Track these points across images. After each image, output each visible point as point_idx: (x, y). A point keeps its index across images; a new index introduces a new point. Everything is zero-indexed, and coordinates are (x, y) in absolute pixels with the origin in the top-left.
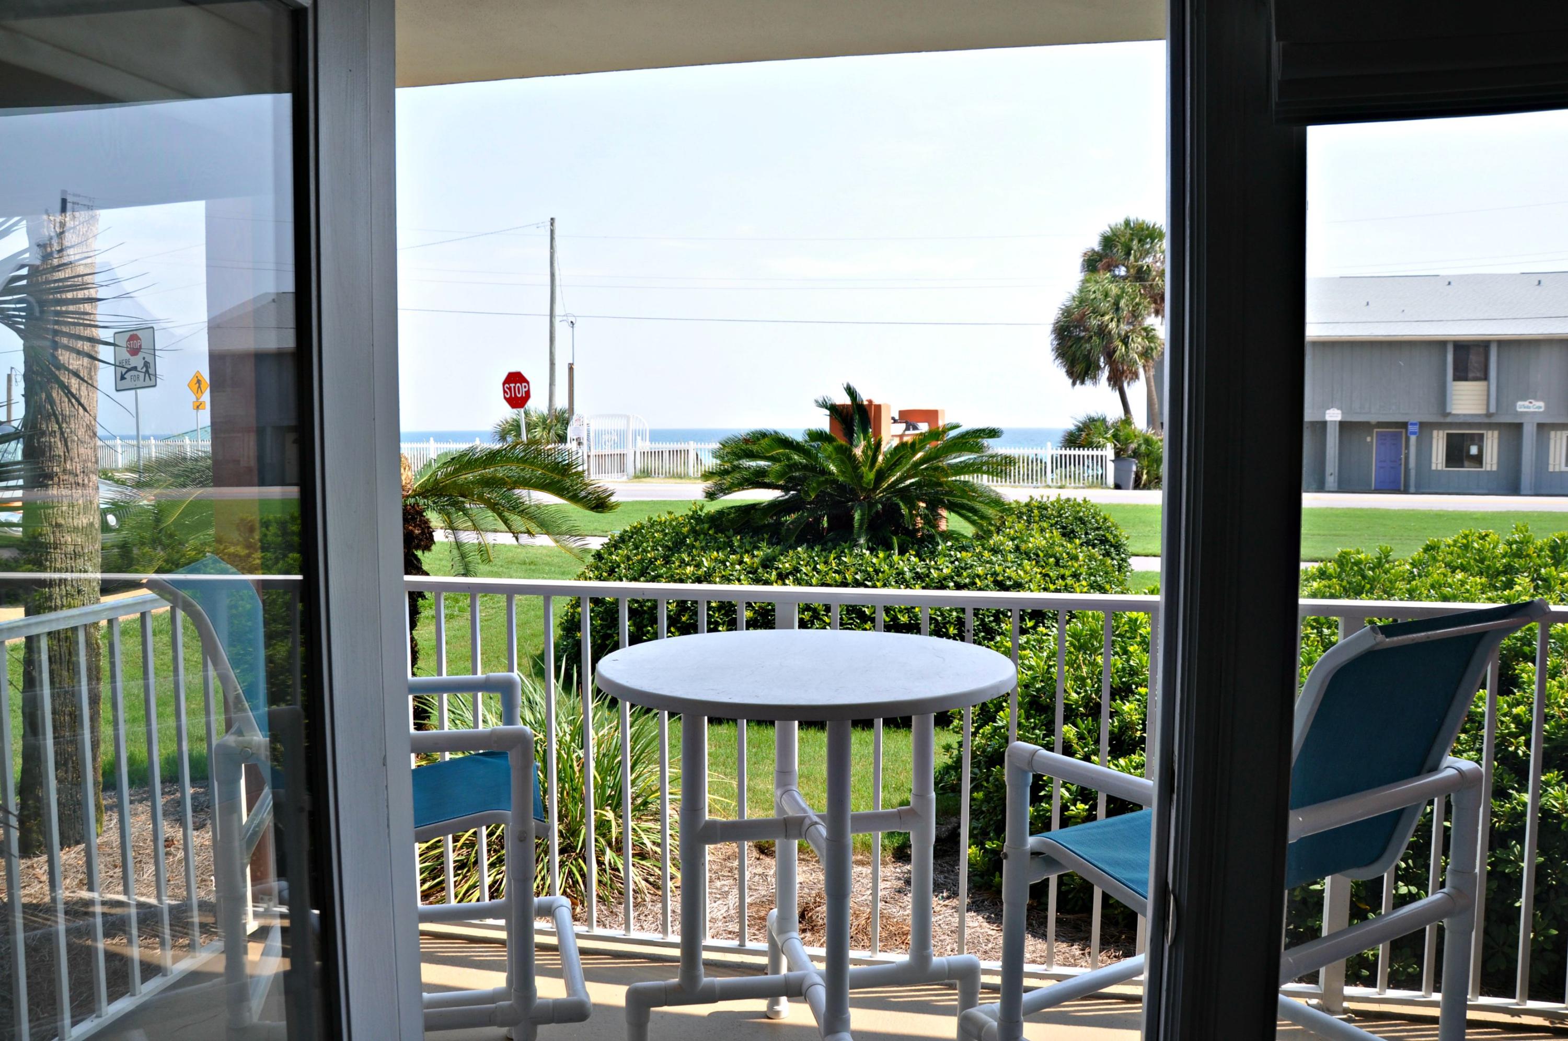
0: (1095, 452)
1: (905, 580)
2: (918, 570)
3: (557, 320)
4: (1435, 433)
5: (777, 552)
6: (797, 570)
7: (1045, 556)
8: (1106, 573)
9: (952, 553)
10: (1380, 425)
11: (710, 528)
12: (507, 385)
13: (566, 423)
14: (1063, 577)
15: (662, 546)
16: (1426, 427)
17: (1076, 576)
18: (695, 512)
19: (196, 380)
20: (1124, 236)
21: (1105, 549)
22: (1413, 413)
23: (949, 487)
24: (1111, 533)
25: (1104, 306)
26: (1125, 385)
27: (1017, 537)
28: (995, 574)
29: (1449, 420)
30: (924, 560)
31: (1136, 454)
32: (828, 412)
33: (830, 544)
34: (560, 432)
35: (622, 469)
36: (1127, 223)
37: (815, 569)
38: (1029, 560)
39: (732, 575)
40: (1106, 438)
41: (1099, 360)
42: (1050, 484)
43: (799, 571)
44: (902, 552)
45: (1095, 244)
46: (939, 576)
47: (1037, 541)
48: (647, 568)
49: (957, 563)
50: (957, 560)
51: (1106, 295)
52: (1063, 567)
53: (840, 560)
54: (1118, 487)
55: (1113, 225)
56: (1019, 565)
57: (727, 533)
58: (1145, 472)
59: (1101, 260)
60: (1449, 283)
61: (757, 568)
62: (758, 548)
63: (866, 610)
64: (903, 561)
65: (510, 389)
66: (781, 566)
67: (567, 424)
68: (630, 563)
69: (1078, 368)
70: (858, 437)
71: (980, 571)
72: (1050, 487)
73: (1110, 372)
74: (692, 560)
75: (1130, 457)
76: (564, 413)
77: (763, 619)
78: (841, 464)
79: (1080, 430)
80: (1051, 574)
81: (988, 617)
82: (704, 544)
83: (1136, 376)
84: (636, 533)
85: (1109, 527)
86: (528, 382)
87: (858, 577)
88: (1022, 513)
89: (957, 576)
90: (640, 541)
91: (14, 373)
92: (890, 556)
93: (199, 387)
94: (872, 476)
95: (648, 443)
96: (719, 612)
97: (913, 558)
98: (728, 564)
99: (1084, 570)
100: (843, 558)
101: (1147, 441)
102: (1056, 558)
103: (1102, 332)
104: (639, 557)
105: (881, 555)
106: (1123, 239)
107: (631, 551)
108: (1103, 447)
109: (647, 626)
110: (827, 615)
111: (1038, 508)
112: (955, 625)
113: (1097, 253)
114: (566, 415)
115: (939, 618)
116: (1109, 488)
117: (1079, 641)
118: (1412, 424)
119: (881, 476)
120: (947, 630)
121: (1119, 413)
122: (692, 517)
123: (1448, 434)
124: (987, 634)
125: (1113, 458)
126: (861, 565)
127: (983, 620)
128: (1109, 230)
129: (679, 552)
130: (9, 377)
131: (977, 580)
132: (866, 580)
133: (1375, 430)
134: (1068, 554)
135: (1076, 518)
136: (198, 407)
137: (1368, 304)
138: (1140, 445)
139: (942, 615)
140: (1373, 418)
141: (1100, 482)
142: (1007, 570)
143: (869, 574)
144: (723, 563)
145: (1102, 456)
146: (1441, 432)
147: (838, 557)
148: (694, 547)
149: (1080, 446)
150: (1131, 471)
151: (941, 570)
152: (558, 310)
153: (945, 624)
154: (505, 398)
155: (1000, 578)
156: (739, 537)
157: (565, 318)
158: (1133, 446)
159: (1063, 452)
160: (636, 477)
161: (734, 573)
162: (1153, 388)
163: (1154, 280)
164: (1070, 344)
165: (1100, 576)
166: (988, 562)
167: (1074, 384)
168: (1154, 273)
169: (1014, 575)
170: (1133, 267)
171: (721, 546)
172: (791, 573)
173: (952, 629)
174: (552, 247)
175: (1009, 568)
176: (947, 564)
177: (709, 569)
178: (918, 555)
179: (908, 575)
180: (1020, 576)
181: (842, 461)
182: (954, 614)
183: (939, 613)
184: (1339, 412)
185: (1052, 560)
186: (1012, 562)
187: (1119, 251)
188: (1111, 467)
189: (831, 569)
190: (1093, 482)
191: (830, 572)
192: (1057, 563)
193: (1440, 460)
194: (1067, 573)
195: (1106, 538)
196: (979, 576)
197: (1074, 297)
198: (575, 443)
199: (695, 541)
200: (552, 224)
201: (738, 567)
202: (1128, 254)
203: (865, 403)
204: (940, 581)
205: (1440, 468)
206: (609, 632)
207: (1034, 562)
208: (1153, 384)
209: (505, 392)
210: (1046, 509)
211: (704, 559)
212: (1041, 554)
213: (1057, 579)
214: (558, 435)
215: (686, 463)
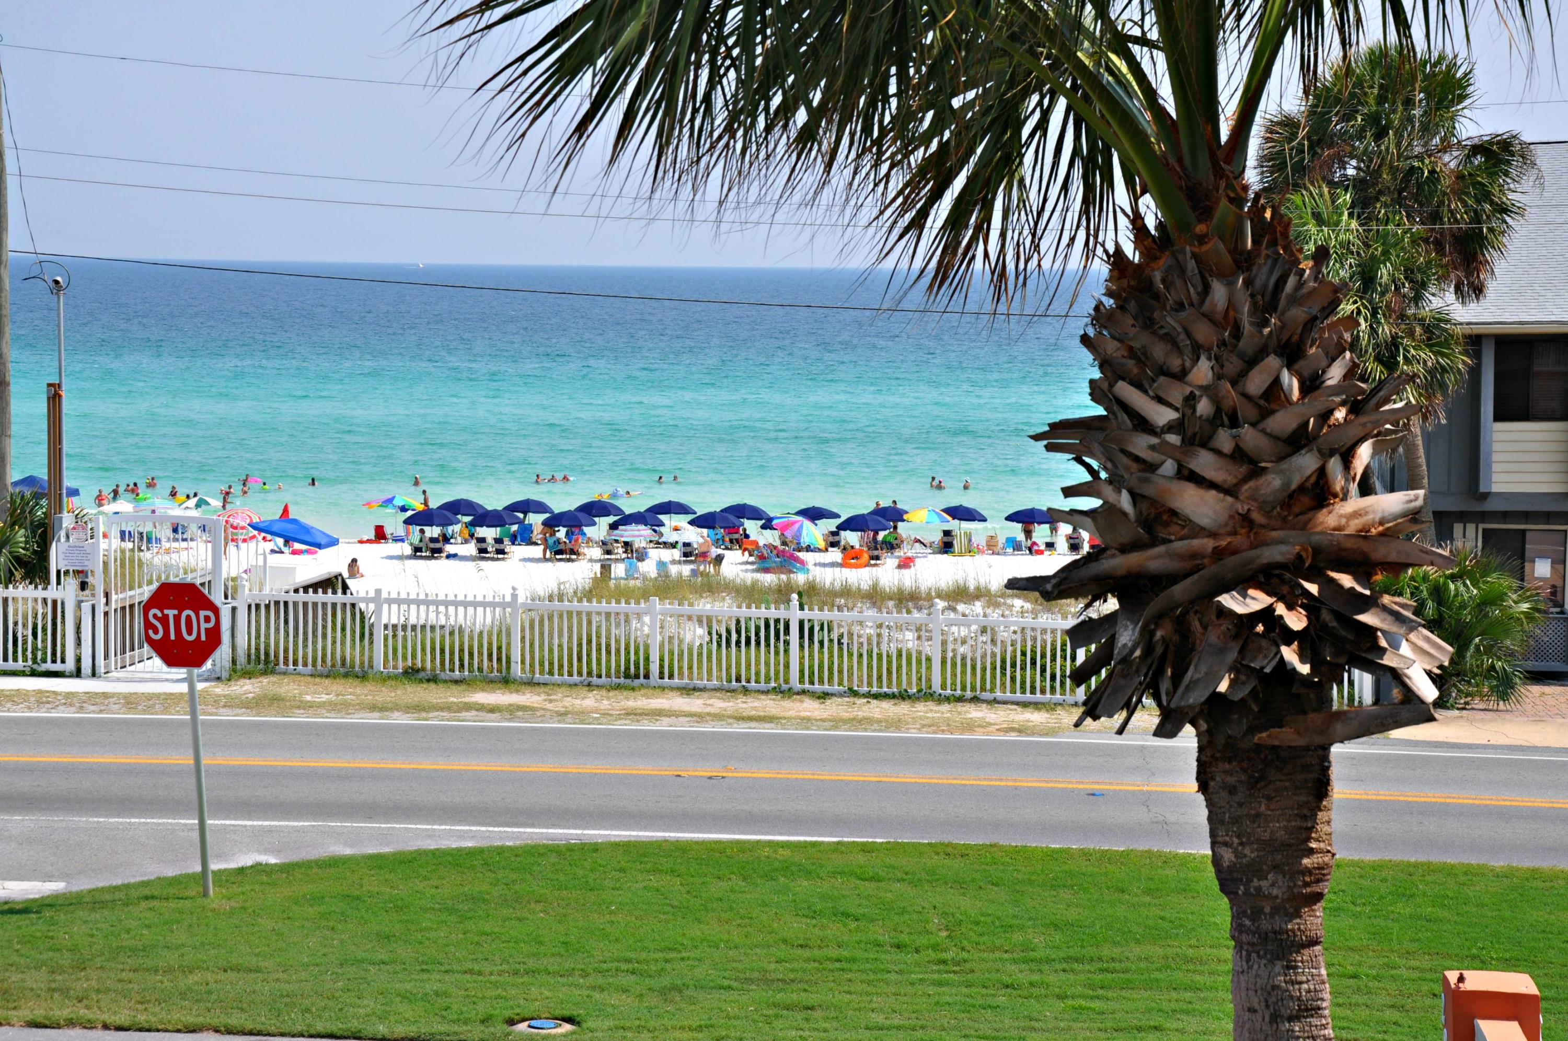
65: (164, 620)
67: (47, 533)
198: (72, 585)
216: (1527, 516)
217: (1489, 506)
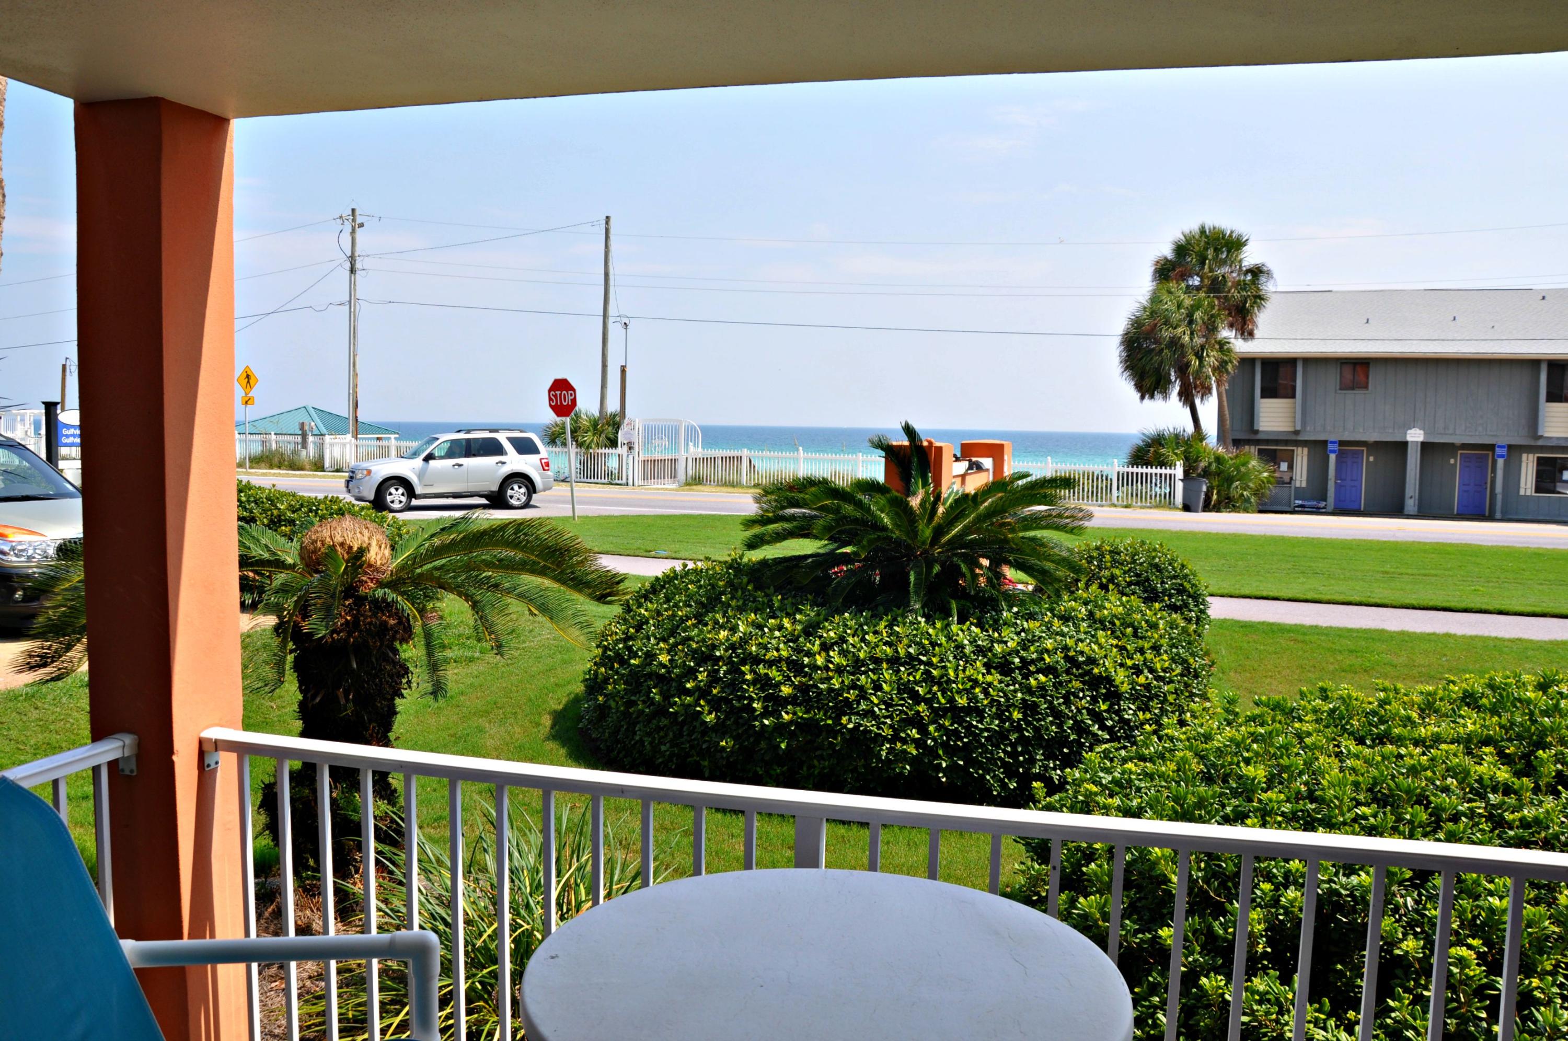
0: (1163, 471)
1: (965, 655)
2: (980, 643)
3: (611, 320)
4: (1524, 456)
5: (822, 617)
6: (842, 640)
7: (1122, 624)
8: (1189, 643)
9: (1018, 622)
10: (1464, 446)
11: (748, 583)
12: (552, 392)
13: (617, 426)
14: (1142, 651)
15: (696, 602)
16: (1515, 450)
17: (1156, 648)
18: (734, 560)
19: (245, 375)
20: (1198, 245)
21: (1183, 600)
22: (1503, 437)
23: (1016, 544)
24: (1189, 582)
25: (1176, 317)
26: (1197, 401)
27: (1091, 601)
28: (1066, 648)
29: (1540, 443)
30: (987, 631)
31: (1206, 473)
32: (883, 454)
33: (881, 609)
34: (611, 436)
35: (674, 476)
36: (1203, 231)
37: (863, 640)
38: (1103, 630)
39: (769, 643)
40: (1176, 454)
41: (1170, 375)
42: (1116, 502)
43: (846, 642)
44: (961, 621)
45: (1167, 251)
46: (1003, 651)
47: (1113, 605)
48: (678, 627)
49: (1023, 634)
50: (1023, 630)
51: (1179, 306)
52: (1141, 638)
53: (891, 629)
54: (1187, 508)
55: (1187, 231)
56: (1093, 636)
57: (767, 591)
58: (1215, 492)
59: (1174, 269)
60: (1544, 298)
61: (799, 636)
62: (800, 611)
63: (920, 689)
64: (962, 630)
65: (555, 396)
66: (825, 635)
67: (618, 428)
68: (660, 619)
69: (1147, 383)
70: (916, 483)
71: (1049, 644)
72: (1115, 506)
73: (1181, 387)
74: (727, 622)
75: (1199, 475)
76: (615, 416)
77: (803, 697)
78: (895, 517)
79: (1148, 445)
80: (1129, 647)
81: (1058, 698)
82: (740, 603)
83: (1207, 391)
84: (669, 583)
85: (1187, 575)
86: (574, 390)
87: (911, 650)
88: (1092, 557)
89: (1024, 650)
90: (673, 593)
91: (68, 363)
92: (948, 625)
93: (248, 382)
94: (929, 533)
95: (700, 449)
96: (754, 685)
97: (973, 628)
98: (766, 630)
99: (1164, 642)
100: (896, 628)
101: (1218, 459)
102: (1133, 627)
103: (1175, 343)
104: (670, 613)
105: (938, 625)
106: (1197, 249)
107: (661, 604)
108: (1171, 465)
109: (674, 696)
110: (875, 695)
111: (1110, 552)
112: (1020, 708)
113: (1170, 261)
114: (618, 419)
115: (1002, 700)
116: (1177, 508)
117: (1182, 806)
118: (1500, 447)
119: (939, 532)
120: (1011, 714)
121: (1190, 428)
122: (730, 566)
123: (1538, 458)
124: (1055, 718)
125: (1181, 477)
126: (915, 636)
127: (1051, 703)
128: (1183, 238)
129: (713, 610)
130: (64, 367)
131: (1046, 656)
132: (921, 654)
133: (1460, 452)
134: (1147, 621)
135: (1151, 565)
136: (246, 402)
137: (1454, 319)
138: (1210, 464)
139: (1005, 695)
140: (1457, 440)
141: (1167, 502)
142: (1080, 644)
143: (924, 647)
144: (760, 627)
145: (1170, 475)
146: (1531, 456)
147: (890, 626)
148: (729, 605)
149: (1147, 464)
150: (1201, 491)
151: (1006, 643)
152: (612, 311)
153: (1008, 707)
154: (551, 406)
155: (1072, 653)
156: (780, 597)
157: (618, 319)
158: (1203, 464)
159: (1130, 470)
160: (687, 484)
161: (774, 642)
162: (1225, 404)
163: (1229, 291)
164: (1139, 356)
165: (1183, 647)
166: (1057, 634)
167: (1142, 398)
168: (1230, 284)
169: (1087, 649)
170: (1208, 278)
171: (760, 606)
172: (836, 643)
173: (1016, 713)
174: (607, 246)
175: (1082, 641)
176: (1012, 635)
177: (745, 634)
178: (980, 625)
179: (968, 649)
180: (1093, 651)
181: (897, 514)
182: (1019, 695)
183: (1001, 694)
184: (1422, 432)
185: (1129, 630)
186: (1086, 633)
187: (1192, 260)
188: (1180, 486)
189: (882, 639)
190: (1160, 501)
191: (881, 643)
192: (1135, 634)
193: (1529, 485)
194: (1146, 645)
195: (1184, 588)
196: (1047, 651)
197: (1145, 308)
198: (625, 448)
199: (732, 598)
200: (607, 223)
201: (777, 634)
202: (1203, 263)
203: (925, 444)
204: (1004, 656)
205: (1528, 493)
206: (633, 698)
207: (1109, 633)
208: (1225, 399)
209: (550, 399)
210: (1119, 553)
211: (740, 623)
212: (1117, 623)
213: (1135, 653)
214: (609, 439)
215: (739, 472)
216: (1277, 442)
217: (1260, 437)
